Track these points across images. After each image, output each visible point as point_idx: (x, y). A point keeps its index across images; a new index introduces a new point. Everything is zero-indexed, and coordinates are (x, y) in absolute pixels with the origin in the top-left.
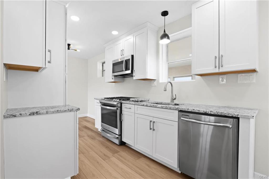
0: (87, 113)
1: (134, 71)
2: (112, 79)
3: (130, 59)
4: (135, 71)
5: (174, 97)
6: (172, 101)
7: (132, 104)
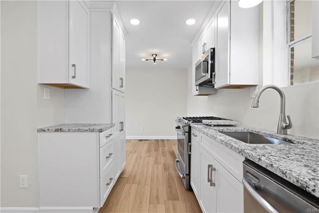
1: (215, 74)
2: (197, 90)
3: (208, 56)
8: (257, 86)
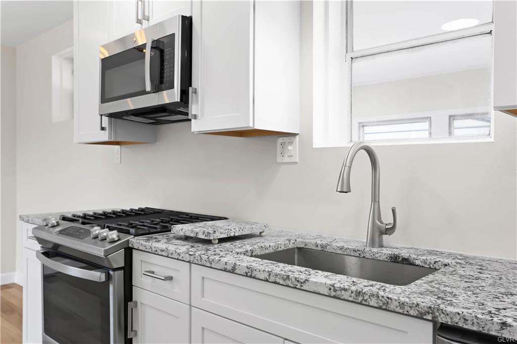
0: (14, 269)
1: (195, 92)
2: (103, 129)
3: (173, 35)
4: (199, 91)
5: (387, 219)
6: (377, 239)
7: (175, 256)
8: (298, 136)
